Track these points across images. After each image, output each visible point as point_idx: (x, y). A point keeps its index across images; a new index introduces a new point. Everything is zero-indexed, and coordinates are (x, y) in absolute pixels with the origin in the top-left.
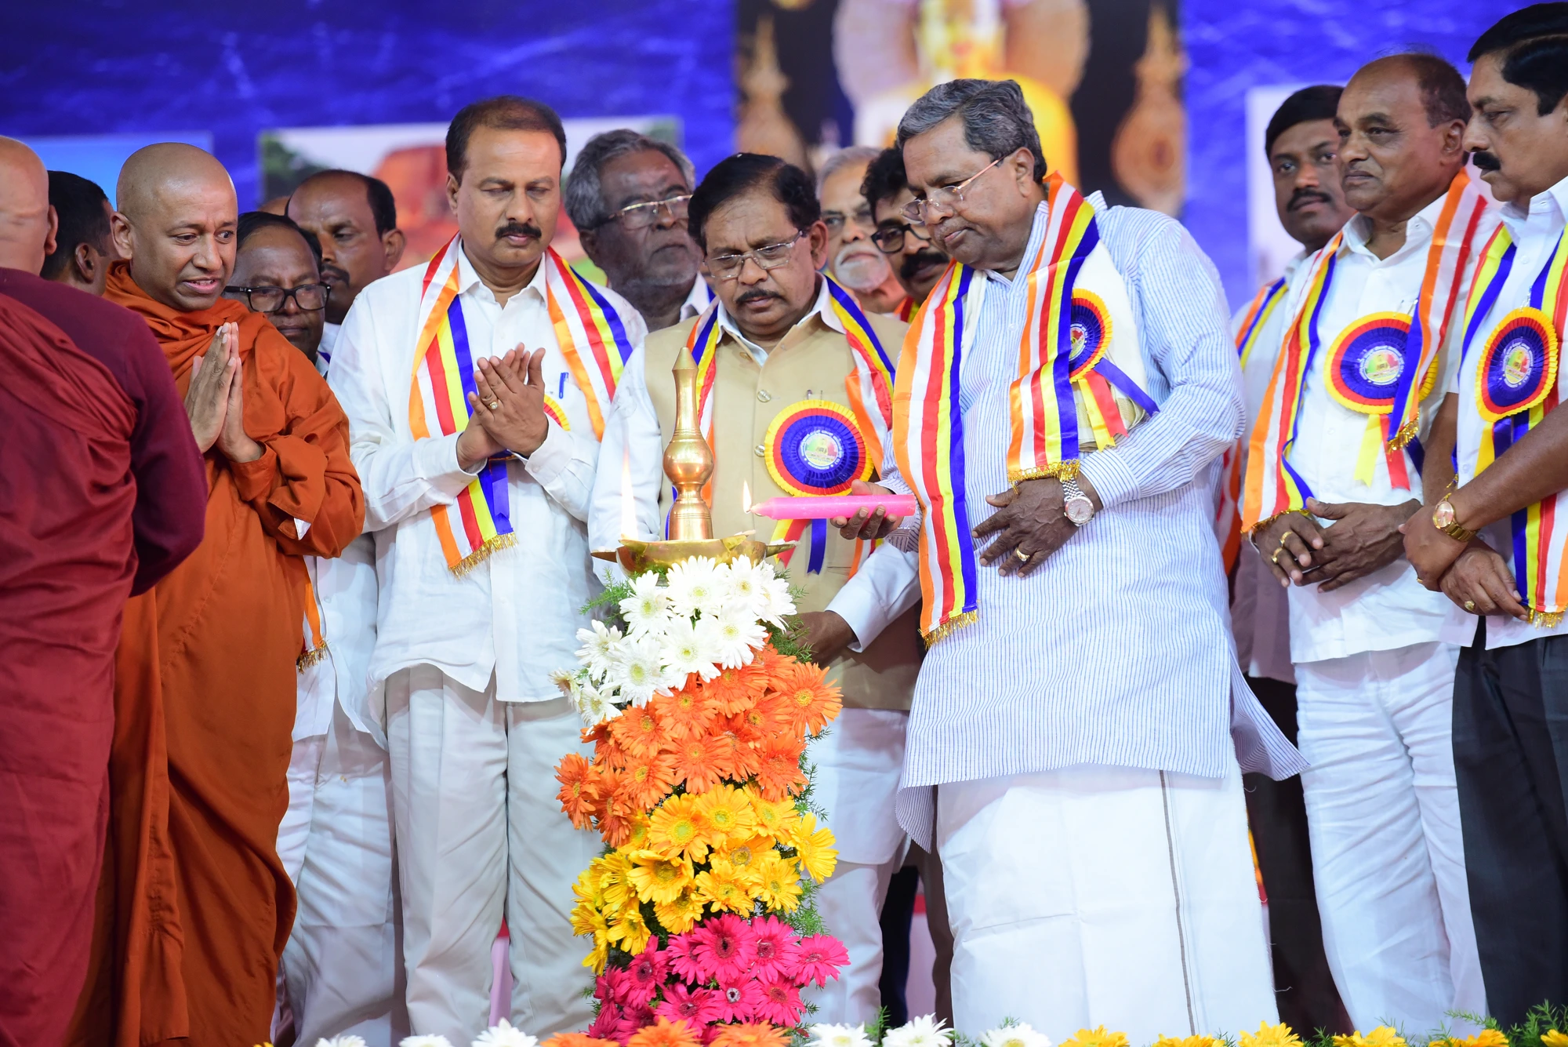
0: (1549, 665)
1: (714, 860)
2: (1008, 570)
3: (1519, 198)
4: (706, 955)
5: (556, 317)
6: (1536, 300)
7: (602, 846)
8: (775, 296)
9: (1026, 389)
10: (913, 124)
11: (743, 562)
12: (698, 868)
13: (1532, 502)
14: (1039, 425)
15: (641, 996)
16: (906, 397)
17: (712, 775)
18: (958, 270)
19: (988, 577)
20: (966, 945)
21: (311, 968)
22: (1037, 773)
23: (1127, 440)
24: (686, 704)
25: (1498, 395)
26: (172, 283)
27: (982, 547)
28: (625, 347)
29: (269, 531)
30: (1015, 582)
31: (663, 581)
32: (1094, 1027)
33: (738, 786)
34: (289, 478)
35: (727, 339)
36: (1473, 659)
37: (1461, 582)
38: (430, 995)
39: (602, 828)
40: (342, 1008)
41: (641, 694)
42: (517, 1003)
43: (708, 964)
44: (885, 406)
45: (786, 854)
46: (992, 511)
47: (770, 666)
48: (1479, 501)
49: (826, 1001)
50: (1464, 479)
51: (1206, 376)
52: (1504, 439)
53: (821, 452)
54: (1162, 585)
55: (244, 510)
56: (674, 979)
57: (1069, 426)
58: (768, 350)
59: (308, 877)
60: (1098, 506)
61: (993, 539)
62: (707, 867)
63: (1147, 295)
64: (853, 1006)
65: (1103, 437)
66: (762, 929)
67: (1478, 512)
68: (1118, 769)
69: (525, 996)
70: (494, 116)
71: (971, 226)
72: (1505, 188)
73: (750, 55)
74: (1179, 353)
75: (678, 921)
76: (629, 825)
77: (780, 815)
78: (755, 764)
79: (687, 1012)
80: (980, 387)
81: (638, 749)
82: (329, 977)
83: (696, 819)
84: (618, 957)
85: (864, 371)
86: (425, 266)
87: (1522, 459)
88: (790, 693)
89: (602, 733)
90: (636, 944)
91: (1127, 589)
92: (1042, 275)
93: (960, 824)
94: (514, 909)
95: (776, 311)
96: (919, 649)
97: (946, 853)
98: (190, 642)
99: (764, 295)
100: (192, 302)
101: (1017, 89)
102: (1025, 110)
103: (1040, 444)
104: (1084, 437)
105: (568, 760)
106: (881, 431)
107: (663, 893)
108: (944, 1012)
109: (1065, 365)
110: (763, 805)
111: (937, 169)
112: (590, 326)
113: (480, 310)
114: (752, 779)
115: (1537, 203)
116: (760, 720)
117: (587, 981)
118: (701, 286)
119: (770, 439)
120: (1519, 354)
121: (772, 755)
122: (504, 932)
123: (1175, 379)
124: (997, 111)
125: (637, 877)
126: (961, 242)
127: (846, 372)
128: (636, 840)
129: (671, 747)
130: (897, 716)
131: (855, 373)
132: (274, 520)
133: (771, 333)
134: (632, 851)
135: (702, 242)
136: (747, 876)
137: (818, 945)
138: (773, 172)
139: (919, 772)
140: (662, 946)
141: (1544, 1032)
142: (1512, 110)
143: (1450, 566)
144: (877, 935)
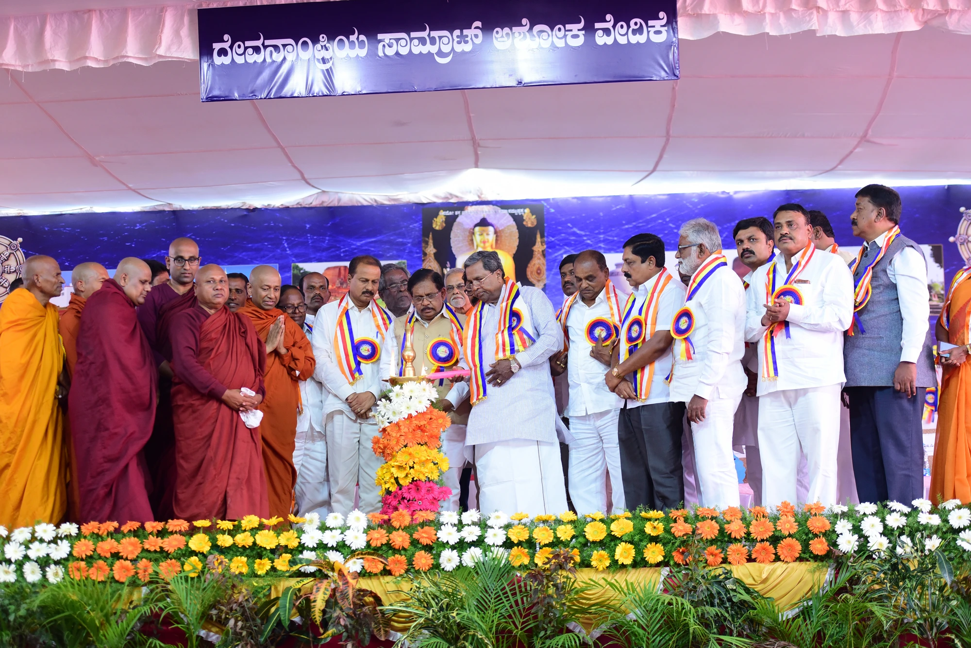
0: (643, 413)
1: (415, 466)
2: (495, 385)
3: (636, 285)
4: (412, 491)
5: (374, 316)
6: (640, 313)
7: (384, 462)
8: (432, 309)
9: (500, 335)
10: (468, 263)
11: (424, 382)
12: (411, 468)
13: (638, 368)
14: (504, 345)
15: (394, 503)
16: (466, 338)
17: (415, 442)
18: (481, 303)
19: (489, 387)
20: (483, 490)
21: (303, 493)
22: (503, 441)
23: (528, 349)
24: (408, 422)
25: (630, 339)
26: (261, 302)
27: (487, 379)
28: (390, 321)
29: (289, 374)
30: (497, 389)
31: (401, 388)
32: (519, 512)
33: (422, 445)
34: (294, 359)
35: (417, 320)
36: (624, 412)
37: (619, 390)
38: (338, 501)
39: (384, 456)
40: (311, 505)
41: (395, 419)
42: (360, 504)
43: (413, 494)
44: (461, 339)
45: (435, 464)
46: (491, 369)
47: (431, 412)
48: (624, 368)
49: (445, 504)
50: (621, 362)
51: (550, 332)
52: (631, 351)
53: (442, 352)
54: (537, 390)
55: (282, 367)
56: (404, 498)
57: (512, 345)
58: (429, 323)
59: (303, 469)
60: (520, 367)
61: (491, 376)
62: (413, 467)
63: (533, 310)
64: (452, 505)
65: (521, 348)
66: (428, 485)
67: (624, 371)
68: (526, 440)
69: (363, 502)
70: (366, 260)
71: (485, 291)
72: (633, 283)
73: (427, 243)
74: (542, 326)
75: (405, 482)
76: (392, 456)
77: (433, 453)
78: (427, 440)
79: (407, 507)
80: (487, 334)
81: (394, 435)
82: (308, 496)
83: (410, 454)
84: (388, 492)
85: (455, 329)
86: (339, 301)
87: (637, 356)
88: (437, 419)
89: (384, 430)
90: (393, 489)
91: (528, 390)
92: (504, 304)
93: (481, 457)
94: (360, 479)
95: (432, 313)
96: (470, 407)
97: (477, 464)
98: (268, 404)
99: (429, 308)
100: (267, 307)
101: (496, 253)
102: (499, 259)
103: (504, 350)
104: (516, 348)
105: (375, 437)
106: (459, 347)
107: (401, 475)
108: (478, 508)
109: (511, 329)
110: (429, 451)
111: (476, 275)
112: (383, 319)
113: (354, 313)
114: (426, 443)
115: (641, 287)
116: (428, 427)
117: (380, 499)
118: (412, 306)
119: (429, 349)
120: (636, 328)
121: (431, 437)
122: (358, 484)
123: (541, 332)
124: (491, 259)
125: (393, 470)
126: (483, 295)
127: (450, 329)
128: (393, 460)
129: (403, 434)
130: (464, 426)
131: (452, 330)
132: (290, 371)
133: (430, 319)
134: (392, 463)
135: (411, 294)
136: (424, 470)
137: (444, 489)
138: (431, 274)
139: (470, 441)
140: (400, 489)
141: (641, 512)
142: (634, 262)
143: (617, 386)
144: (459, 486)
